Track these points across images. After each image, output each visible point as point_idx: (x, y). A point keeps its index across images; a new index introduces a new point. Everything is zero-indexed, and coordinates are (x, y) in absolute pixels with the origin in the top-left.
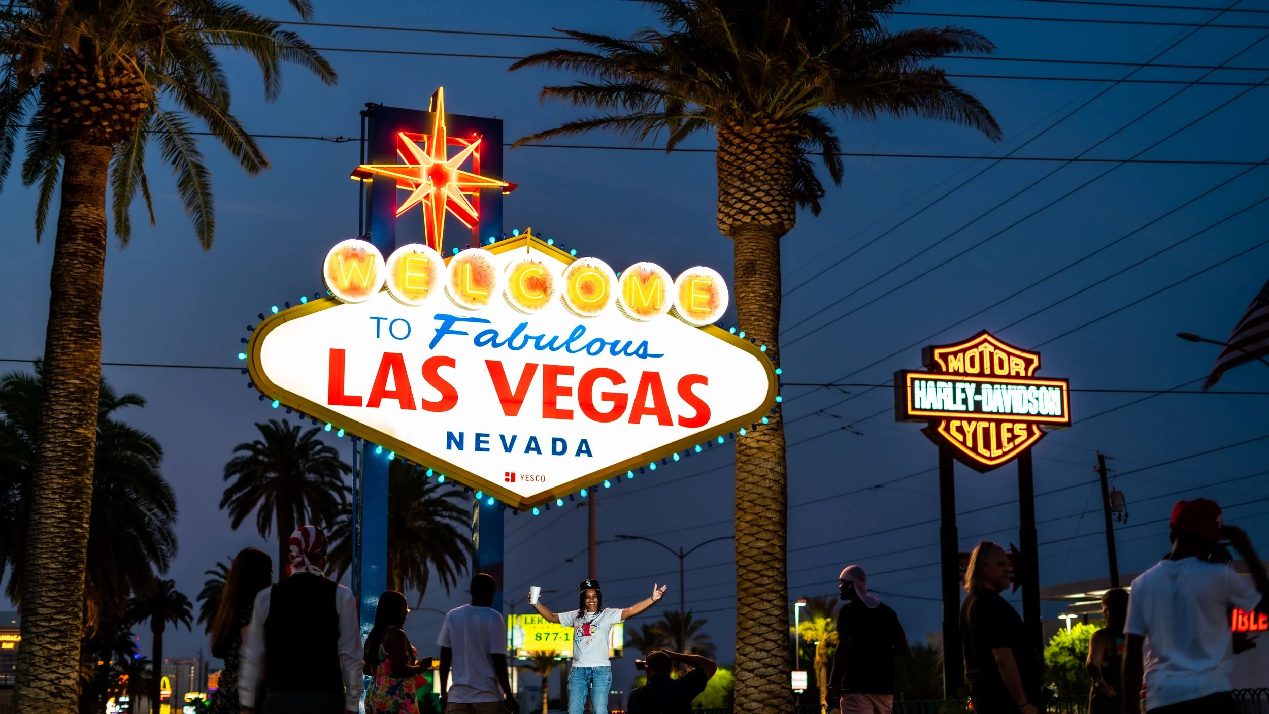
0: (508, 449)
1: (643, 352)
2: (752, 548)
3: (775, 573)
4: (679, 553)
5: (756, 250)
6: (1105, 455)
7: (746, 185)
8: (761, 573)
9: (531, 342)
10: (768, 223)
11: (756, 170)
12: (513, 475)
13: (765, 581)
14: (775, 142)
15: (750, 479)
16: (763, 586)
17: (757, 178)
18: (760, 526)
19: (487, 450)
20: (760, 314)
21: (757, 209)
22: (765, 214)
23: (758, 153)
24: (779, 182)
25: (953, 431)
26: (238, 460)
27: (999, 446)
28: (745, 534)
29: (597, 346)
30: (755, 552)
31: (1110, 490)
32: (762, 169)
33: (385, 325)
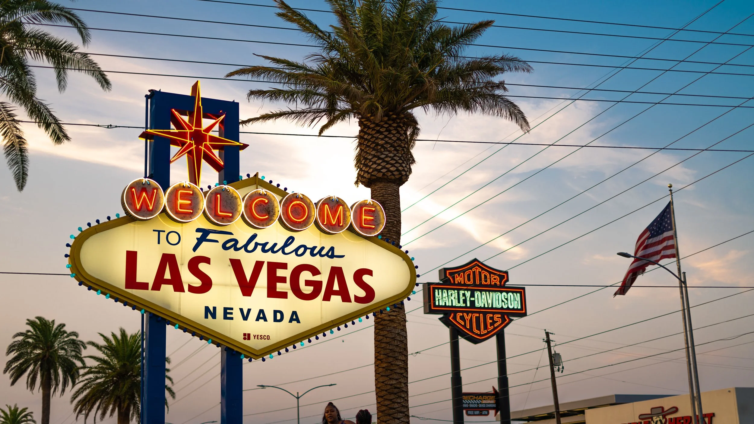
0: (245, 318)
1: (331, 254)
2: (386, 384)
3: (402, 401)
4: (296, 396)
5: (385, 194)
6: (549, 332)
7: (379, 154)
8: (393, 401)
9: (259, 247)
10: (393, 177)
11: (385, 144)
12: (249, 335)
13: (396, 406)
14: (397, 127)
15: (385, 340)
16: (394, 409)
17: (385, 148)
18: (391, 370)
19: (232, 318)
20: (388, 235)
21: (387, 168)
22: (391, 172)
23: (386, 133)
24: (399, 152)
25: (458, 319)
26: (16, 343)
27: (486, 327)
28: (382, 376)
29: (301, 251)
30: (389, 387)
31: (553, 352)
32: (389, 143)
33: (163, 236)
